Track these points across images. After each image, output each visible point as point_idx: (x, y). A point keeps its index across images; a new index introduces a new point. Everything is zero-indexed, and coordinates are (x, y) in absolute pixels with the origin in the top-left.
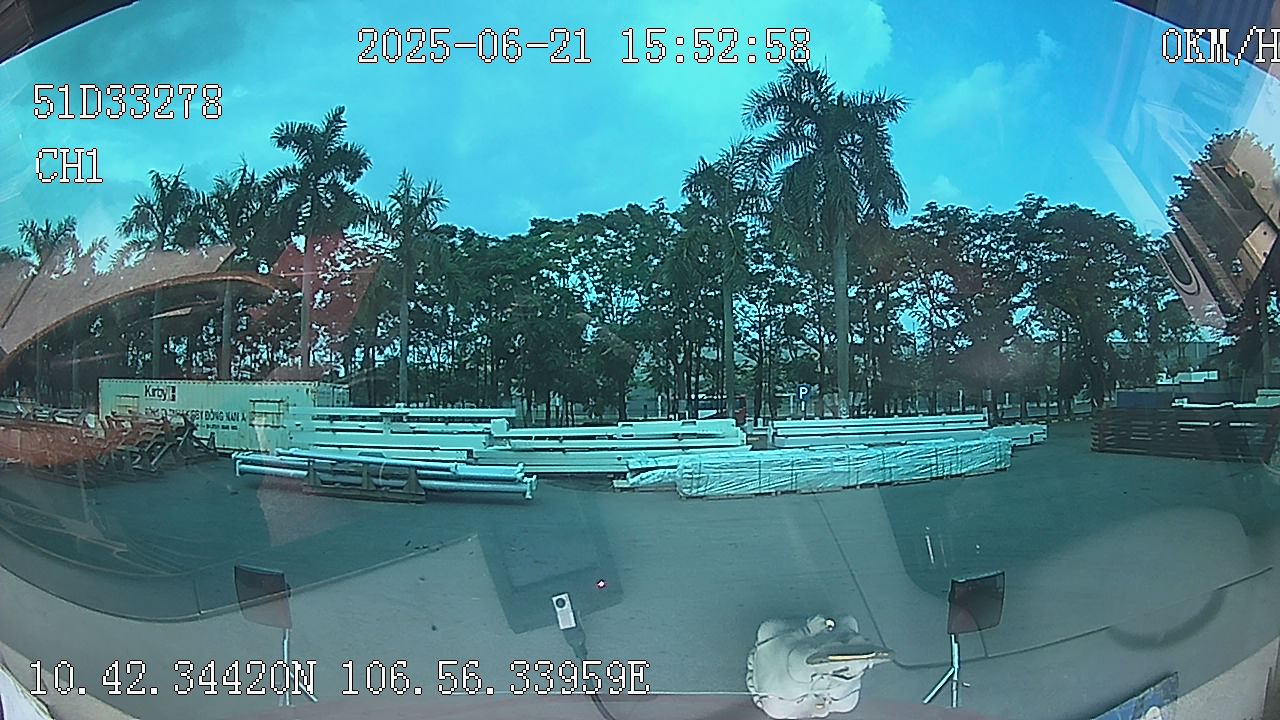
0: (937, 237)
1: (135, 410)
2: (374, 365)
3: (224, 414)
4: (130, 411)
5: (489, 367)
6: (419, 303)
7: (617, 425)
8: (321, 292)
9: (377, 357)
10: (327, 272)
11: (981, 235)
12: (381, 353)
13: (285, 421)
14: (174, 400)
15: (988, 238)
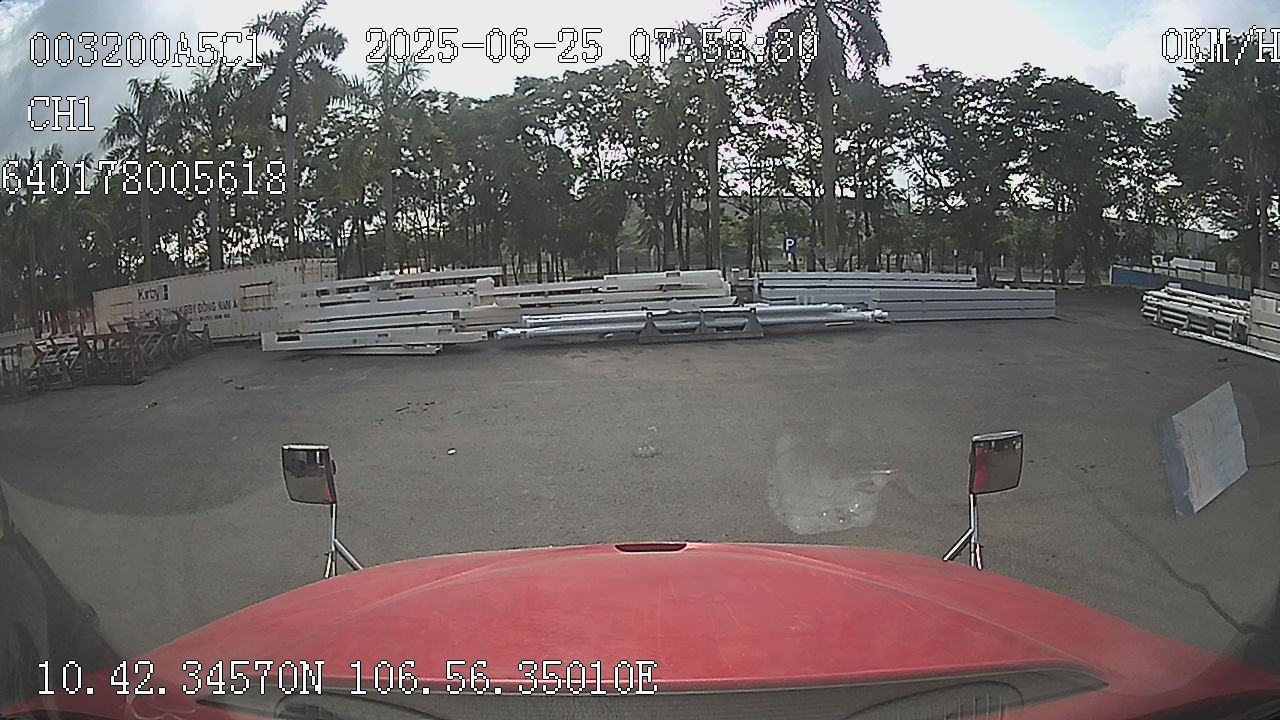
0: (930, 96)
1: (130, 316)
2: (364, 236)
3: (217, 305)
4: (125, 319)
5: (479, 227)
6: (406, 169)
7: (603, 278)
8: (308, 168)
9: (367, 227)
10: (312, 149)
11: (976, 97)
12: (370, 223)
13: (277, 301)
14: (166, 298)
15: (984, 102)
